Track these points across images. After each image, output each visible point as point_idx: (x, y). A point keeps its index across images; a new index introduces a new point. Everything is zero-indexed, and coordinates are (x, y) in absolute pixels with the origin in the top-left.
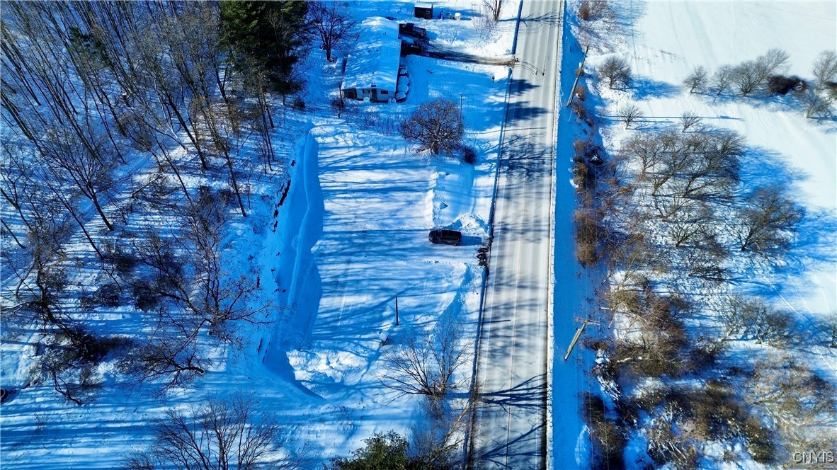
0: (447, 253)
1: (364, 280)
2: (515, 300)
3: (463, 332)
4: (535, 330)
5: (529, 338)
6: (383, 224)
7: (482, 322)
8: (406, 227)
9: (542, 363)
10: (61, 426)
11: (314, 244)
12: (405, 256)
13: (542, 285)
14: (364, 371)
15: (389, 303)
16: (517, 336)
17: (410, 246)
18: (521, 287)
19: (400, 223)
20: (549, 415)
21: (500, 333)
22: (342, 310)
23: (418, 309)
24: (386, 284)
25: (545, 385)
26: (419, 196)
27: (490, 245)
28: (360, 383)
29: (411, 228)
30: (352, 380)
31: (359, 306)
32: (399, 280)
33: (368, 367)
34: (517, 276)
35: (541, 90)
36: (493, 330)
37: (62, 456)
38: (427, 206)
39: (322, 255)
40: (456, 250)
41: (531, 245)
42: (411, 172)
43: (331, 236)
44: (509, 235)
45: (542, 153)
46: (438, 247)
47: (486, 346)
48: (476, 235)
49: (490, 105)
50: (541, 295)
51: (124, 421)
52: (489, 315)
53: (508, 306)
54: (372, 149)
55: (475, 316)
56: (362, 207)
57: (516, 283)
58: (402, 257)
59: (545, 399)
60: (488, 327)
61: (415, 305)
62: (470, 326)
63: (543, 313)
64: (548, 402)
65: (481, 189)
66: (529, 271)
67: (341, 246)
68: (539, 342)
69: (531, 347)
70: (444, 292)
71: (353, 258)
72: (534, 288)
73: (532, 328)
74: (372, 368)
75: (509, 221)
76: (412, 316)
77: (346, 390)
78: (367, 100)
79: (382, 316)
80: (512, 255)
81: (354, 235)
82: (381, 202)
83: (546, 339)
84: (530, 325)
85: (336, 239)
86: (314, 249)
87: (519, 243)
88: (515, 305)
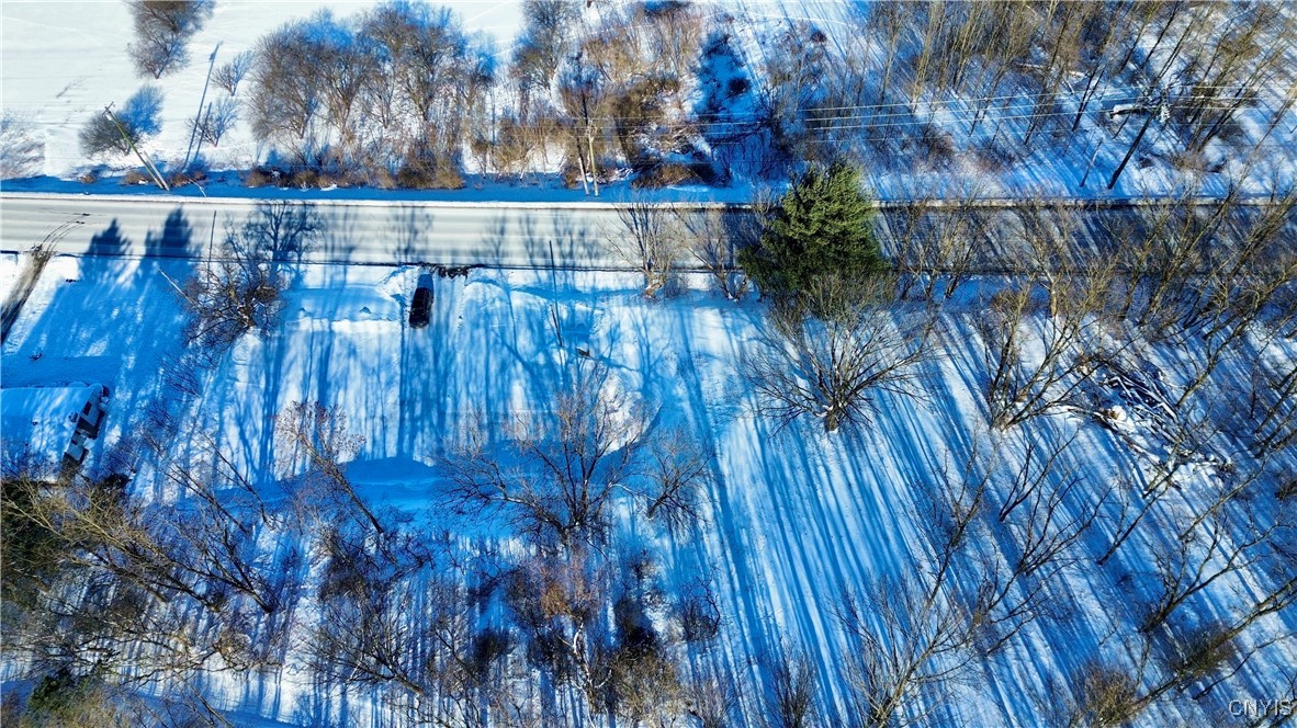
0: (444, 309)
1: (487, 393)
2: (520, 237)
3: (566, 285)
4: (562, 219)
5: (574, 224)
6: (389, 383)
7: (551, 267)
8: (396, 357)
9: (605, 212)
10: (747, 639)
11: (421, 464)
12: (447, 354)
13: (500, 214)
14: (624, 370)
15: (526, 360)
16: (570, 233)
17: (430, 351)
18: (502, 232)
19: (389, 362)
20: (662, 206)
21: (567, 249)
22: (534, 412)
23: (536, 328)
24: (494, 368)
25: (631, 210)
26: (340, 341)
27: (434, 265)
28: (641, 371)
29: (399, 351)
30: (636, 380)
31: (529, 392)
32: (488, 353)
33: (619, 367)
34: (486, 236)
35: (120, 217)
36: (562, 255)
37: (787, 617)
38: (362, 330)
39: (440, 451)
40: (439, 299)
41: (435, 224)
42: (290, 356)
43: (406, 444)
44: (418, 246)
45: (268, 214)
46: (434, 319)
47: (586, 262)
48: (416, 280)
49: (139, 281)
50: (513, 214)
51: (730, 573)
52: (539, 261)
53: (530, 244)
54: (229, 412)
55: (543, 275)
56: (353, 412)
57: (496, 237)
58: (450, 357)
59: (646, 210)
60: (558, 261)
61: (529, 333)
62: (557, 278)
63: (539, 212)
64: (650, 207)
65: (328, 280)
66: (481, 226)
67: (427, 430)
68: (578, 215)
69: (583, 221)
70: (510, 303)
71: (449, 411)
72: (504, 220)
73: (559, 221)
74: (620, 362)
75: (392, 246)
76: (546, 334)
77: (650, 382)
78: (90, 444)
79: (545, 366)
80: (452, 242)
81: (407, 416)
82: (346, 388)
83: (574, 209)
84: (555, 223)
85: (413, 437)
86: (429, 463)
87: (431, 236)
88: (527, 237)
